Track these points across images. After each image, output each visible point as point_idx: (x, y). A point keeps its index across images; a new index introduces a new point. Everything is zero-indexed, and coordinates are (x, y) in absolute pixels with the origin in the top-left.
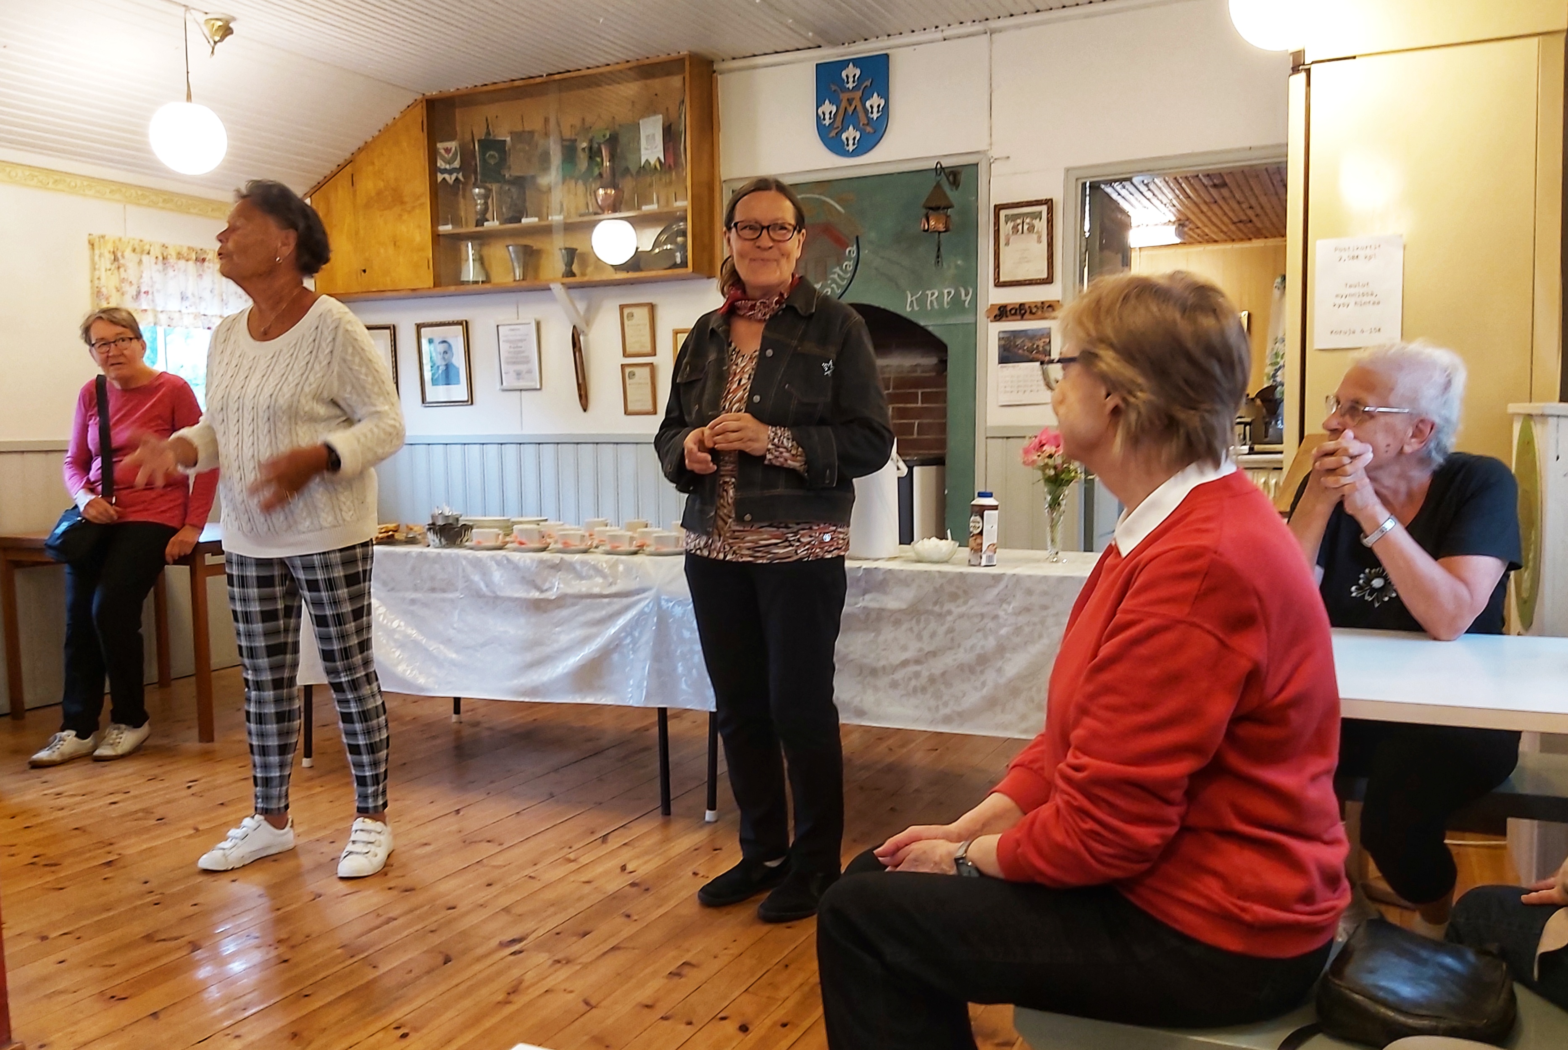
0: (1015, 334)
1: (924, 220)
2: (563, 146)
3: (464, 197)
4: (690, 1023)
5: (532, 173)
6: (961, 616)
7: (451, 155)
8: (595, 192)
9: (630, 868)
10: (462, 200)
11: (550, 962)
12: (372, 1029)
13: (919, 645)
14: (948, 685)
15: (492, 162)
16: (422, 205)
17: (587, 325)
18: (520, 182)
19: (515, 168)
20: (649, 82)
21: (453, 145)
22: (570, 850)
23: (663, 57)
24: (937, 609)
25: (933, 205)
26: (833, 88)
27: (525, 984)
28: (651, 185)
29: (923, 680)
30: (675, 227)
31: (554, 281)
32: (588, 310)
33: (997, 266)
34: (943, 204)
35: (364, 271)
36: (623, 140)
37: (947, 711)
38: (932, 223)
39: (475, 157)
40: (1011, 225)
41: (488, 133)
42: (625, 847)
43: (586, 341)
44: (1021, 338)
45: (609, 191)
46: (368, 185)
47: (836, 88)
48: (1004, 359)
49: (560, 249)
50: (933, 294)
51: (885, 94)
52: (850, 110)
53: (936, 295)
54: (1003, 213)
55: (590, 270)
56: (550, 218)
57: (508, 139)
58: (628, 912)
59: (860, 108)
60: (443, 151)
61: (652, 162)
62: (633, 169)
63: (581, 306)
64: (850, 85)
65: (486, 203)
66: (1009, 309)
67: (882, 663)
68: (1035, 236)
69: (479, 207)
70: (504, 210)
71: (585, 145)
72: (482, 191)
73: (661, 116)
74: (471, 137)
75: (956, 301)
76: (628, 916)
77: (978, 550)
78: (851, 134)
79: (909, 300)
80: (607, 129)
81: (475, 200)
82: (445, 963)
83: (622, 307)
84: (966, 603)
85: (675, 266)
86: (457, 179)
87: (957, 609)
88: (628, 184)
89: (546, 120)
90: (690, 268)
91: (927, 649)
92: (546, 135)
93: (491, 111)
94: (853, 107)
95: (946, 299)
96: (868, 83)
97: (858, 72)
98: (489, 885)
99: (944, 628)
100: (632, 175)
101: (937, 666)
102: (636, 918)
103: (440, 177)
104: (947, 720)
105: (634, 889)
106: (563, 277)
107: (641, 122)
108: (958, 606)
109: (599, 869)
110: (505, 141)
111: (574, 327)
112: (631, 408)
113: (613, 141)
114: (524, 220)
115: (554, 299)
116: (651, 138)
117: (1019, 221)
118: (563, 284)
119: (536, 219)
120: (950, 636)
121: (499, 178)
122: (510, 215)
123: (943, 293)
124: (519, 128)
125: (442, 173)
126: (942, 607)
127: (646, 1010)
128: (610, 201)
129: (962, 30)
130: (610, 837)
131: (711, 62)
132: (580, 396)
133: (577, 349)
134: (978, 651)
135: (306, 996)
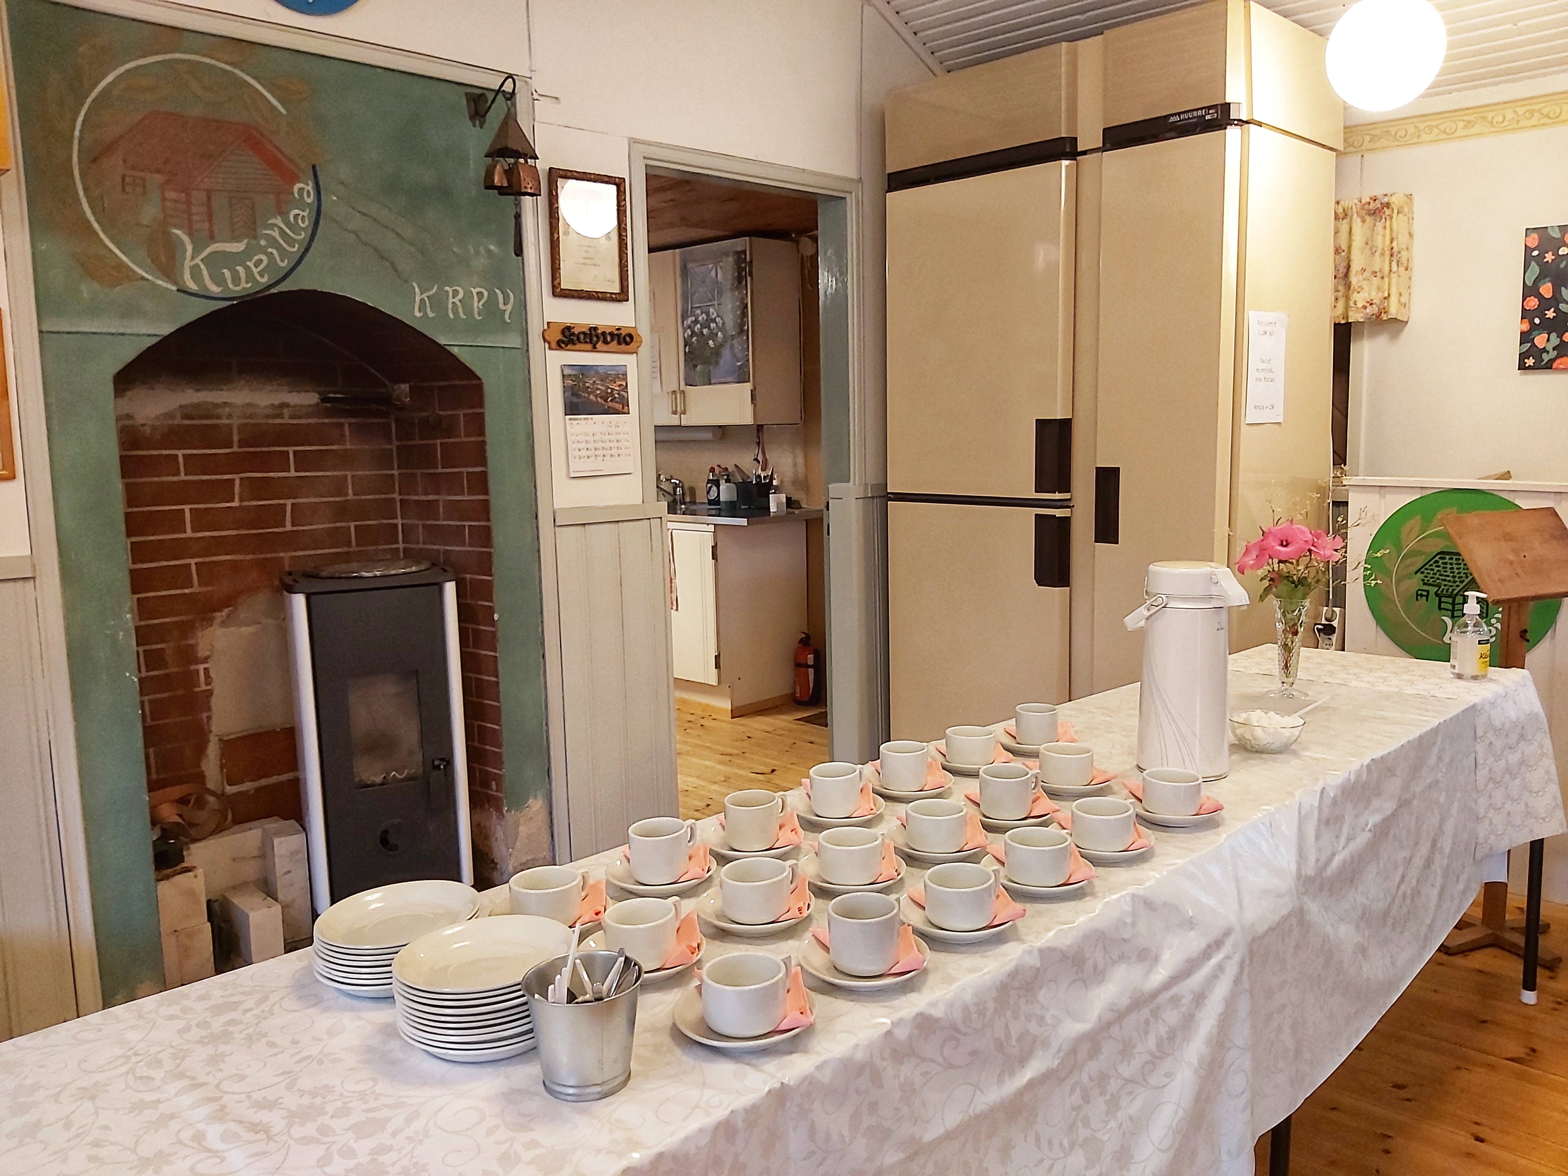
0: (584, 369)
33: (555, 267)
44: (591, 377)
48: (573, 408)
50: (455, 293)
53: (461, 294)
54: (561, 183)
66: (576, 332)
75: (491, 309)
79: (418, 299)
95: (477, 305)
123: (470, 293)
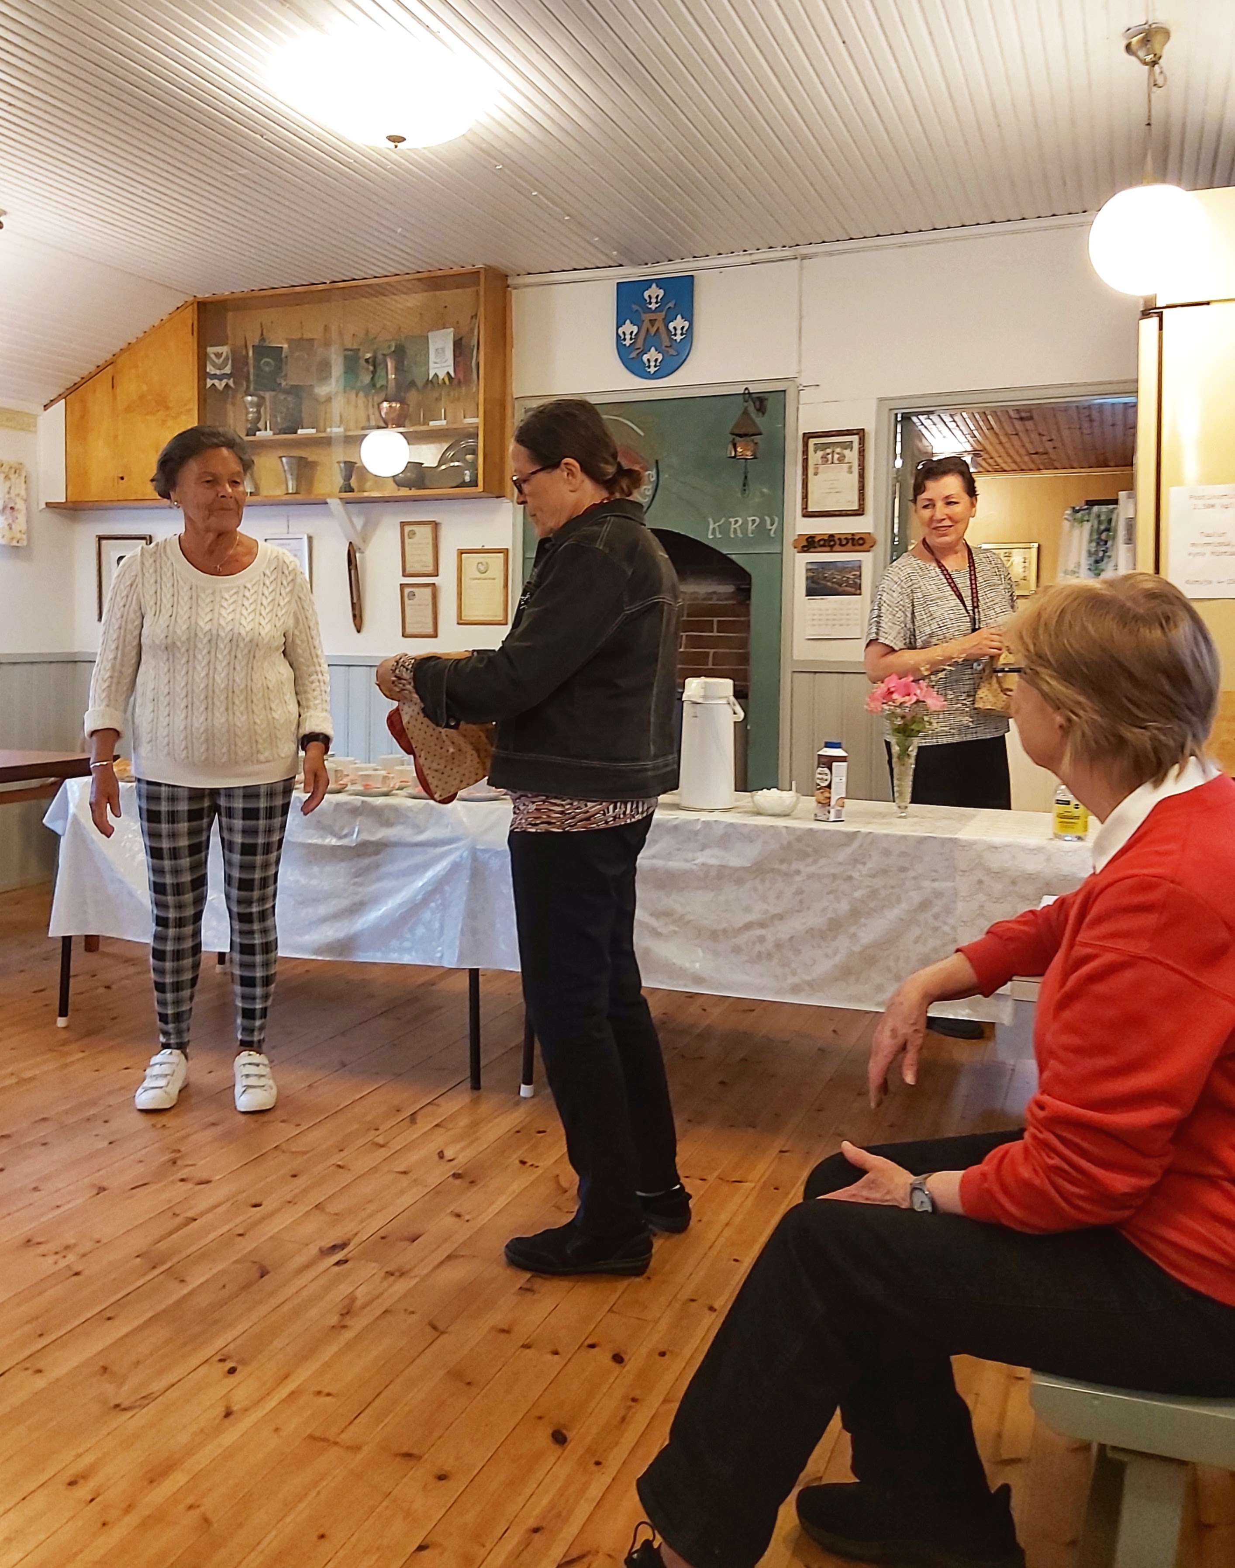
0: (824, 566)
1: (730, 446)
2: (346, 357)
3: (233, 404)
4: (556, 1353)
5: (308, 383)
6: (810, 876)
7: (221, 360)
8: (379, 404)
9: (448, 1154)
10: (229, 407)
11: (382, 1274)
12: (195, 1361)
13: (765, 906)
14: (797, 952)
15: (267, 369)
16: (189, 410)
17: (364, 541)
18: (296, 391)
19: (293, 377)
20: (438, 293)
21: (224, 350)
22: (378, 1133)
23: (457, 269)
24: (784, 867)
25: (741, 432)
26: (635, 307)
27: (358, 1303)
28: (438, 399)
29: (769, 945)
30: (463, 444)
31: (330, 495)
32: (365, 525)
33: (805, 497)
34: (751, 430)
35: (122, 478)
36: (410, 352)
37: (795, 980)
38: (739, 450)
39: (247, 364)
40: (820, 453)
41: (263, 339)
42: (437, 1128)
43: (362, 559)
44: (830, 570)
45: (394, 405)
46: (129, 388)
47: (638, 308)
48: (811, 592)
49: (339, 462)
50: (736, 522)
51: (689, 317)
52: (653, 331)
53: (740, 523)
54: (812, 442)
55: (368, 485)
56: (328, 430)
57: (285, 346)
58: (457, 1211)
59: (663, 330)
60: (213, 356)
61: (441, 377)
62: (420, 383)
63: (359, 522)
64: (653, 306)
65: (258, 412)
66: (817, 540)
67: (724, 925)
68: (845, 466)
69: (251, 415)
70: (279, 419)
71: (368, 355)
72: (255, 399)
73: (452, 329)
74: (243, 343)
75: (761, 529)
76: (458, 1216)
77: (825, 803)
78: (653, 355)
79: (711, 527)
80: (393, 340)
81: (247, 408)
82: (262, 1277)
83: (403, 524)
84: (815, 862)
85: (463, 485)
86: (227, 385)
87: (806, 868)
88: (413, 397)
89: (326, 329)
90: (480, 488)
91: (774, 910)
92: (327, 344)
93: (268, 316)
94: (655, 329)
95: (751, 527)
96: (671, 305)
97: (661, 293)
98: (294, 1176)
99: (793, 889)
100: (418, 389)
101: (785, 930)
102: (467, 1217)
103: (209, 383)
104: (795, 989)
105: (458, 1182)
106: (340, 492)
107: (430, 334)
108: (807, 865)
109: (414, 1157)
110: (282, 347)
111: (351, 543)
112: (409, 630)
113: (400, 353)
114: (300, 431)
115: (330, 514)
116: (440, 351)
117: (829, 451)
118: (341, 499)
119: (313, 431)
120: (798, 898)
121: (275, 387)
122: (284, 426)
123: (747, 521)
124: (296, 336)
125: (211, 379)
126: (790, 864)
127: (502, 1336)
128: (394, 415)
129: (772, 255)
130: (419, 1118)
131: (507, 276)
132: (354, 616)
133: (352, 567)
134: (830, 914)
135: (109, 1319)
